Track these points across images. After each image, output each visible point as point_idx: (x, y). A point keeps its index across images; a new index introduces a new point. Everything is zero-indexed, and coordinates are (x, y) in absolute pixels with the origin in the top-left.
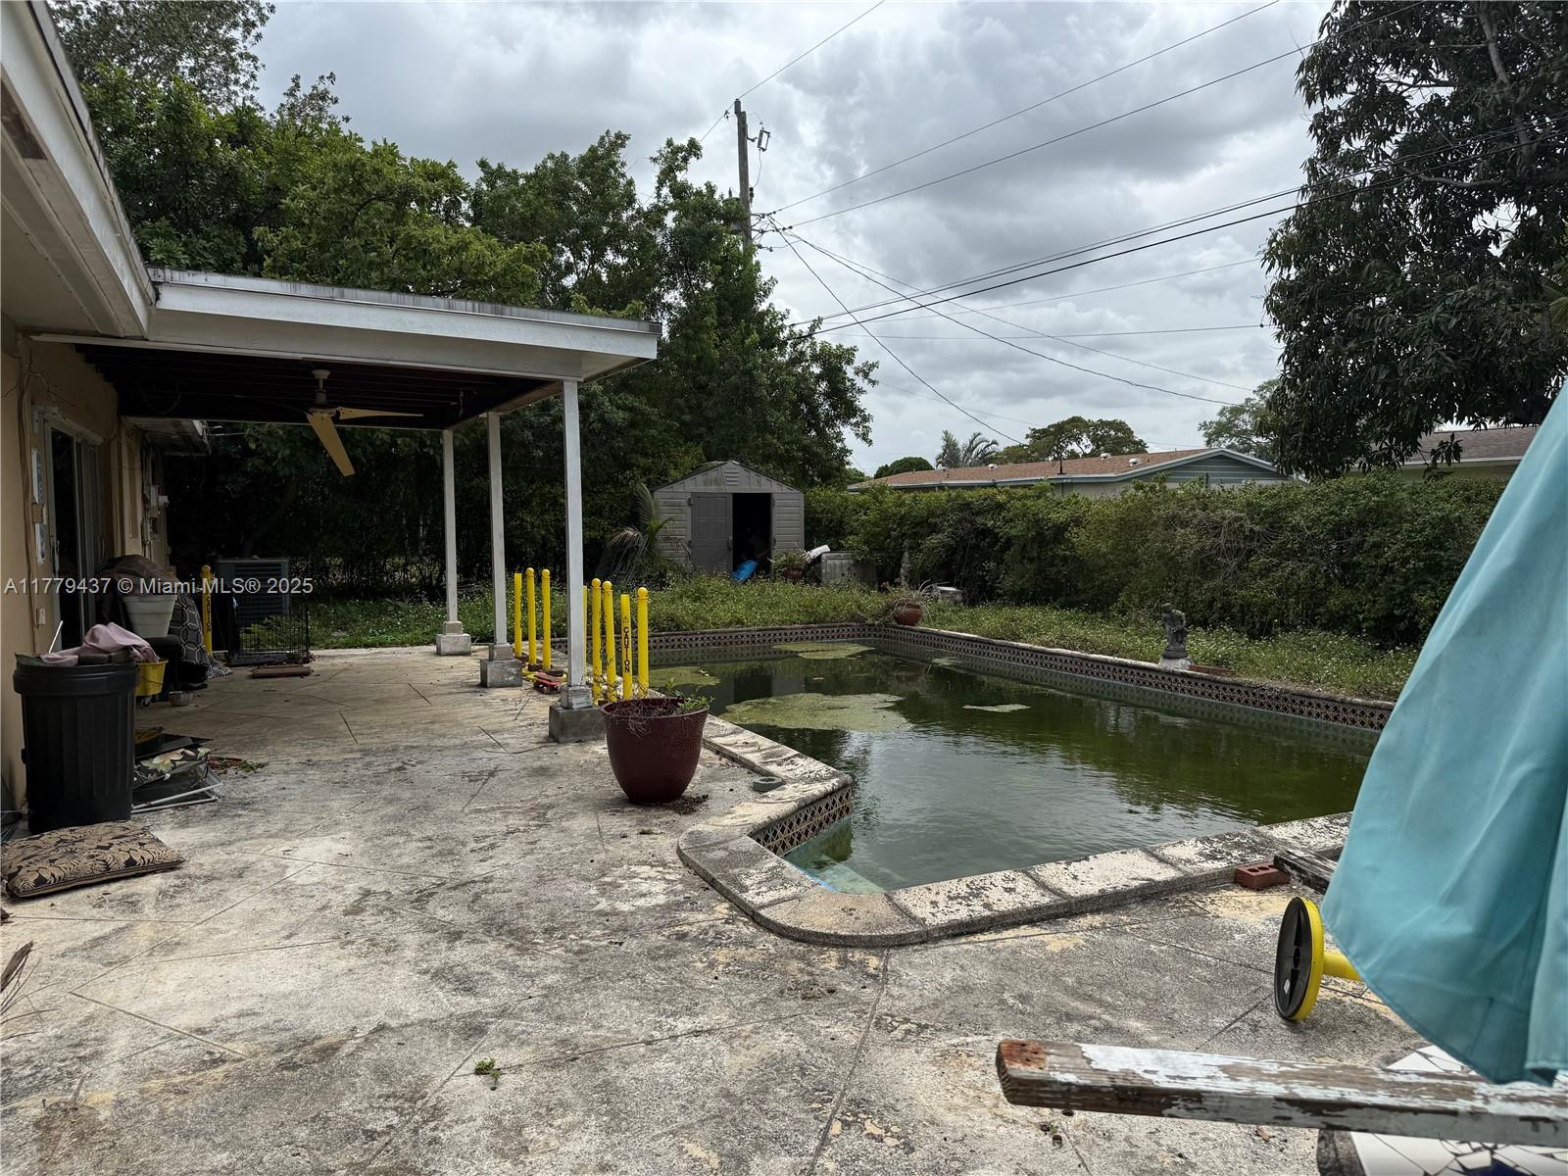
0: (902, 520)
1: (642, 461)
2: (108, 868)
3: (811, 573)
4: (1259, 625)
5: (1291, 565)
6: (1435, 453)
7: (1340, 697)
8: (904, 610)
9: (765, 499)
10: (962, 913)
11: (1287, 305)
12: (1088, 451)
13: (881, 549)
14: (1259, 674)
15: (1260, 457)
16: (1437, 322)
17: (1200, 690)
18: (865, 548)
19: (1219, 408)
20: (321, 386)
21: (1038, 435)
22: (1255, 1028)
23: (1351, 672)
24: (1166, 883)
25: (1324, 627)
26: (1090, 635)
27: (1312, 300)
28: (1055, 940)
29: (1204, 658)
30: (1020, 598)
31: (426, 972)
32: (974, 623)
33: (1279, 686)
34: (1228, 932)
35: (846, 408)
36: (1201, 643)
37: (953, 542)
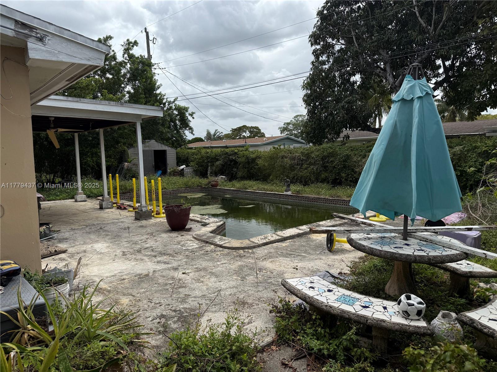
0: (208, 157)
1: (122, 140)
2: (51, 253)
3: (181, 173)
4: (305, 182)
5: (312, 167)
6: (343, 138)
7: (326, 198)
8: (214, 183)
9: (164, 152)
10: (265, 241)
11: (308, 100)
12: (248, 135)
13: (202, 166)
14: (307, 194)
15: (295, 137)
16: (343, 106)
17: (294, 199)
18: (197, 166)
19: (283, 123)
20: (52, 122)
21: (234, 130)
22: (324, 253)
23: (328, 193)
24: (302, 233)
25: (321, 182)
26: (266, 187)
27: (313, 99)
28: (284, 244)
29: (294, 191)
30: (243, 178)
31: (155, 262)
32: (233, 186)
33: (313, 196)
34: (316, 240)
35: (185, 124)
36: (293, 187)
37: (223, 163)
